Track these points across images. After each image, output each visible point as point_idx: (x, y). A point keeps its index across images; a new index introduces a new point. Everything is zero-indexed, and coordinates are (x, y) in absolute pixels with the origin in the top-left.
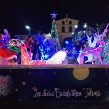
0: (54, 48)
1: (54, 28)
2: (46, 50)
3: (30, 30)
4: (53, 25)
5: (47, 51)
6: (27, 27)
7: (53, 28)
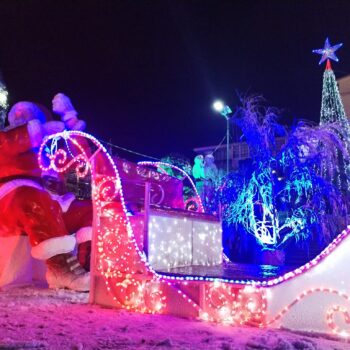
0: (335, 182)
1: (331, 102)
2: (288, 188)
3: (229, 115)
4: (324, 90)
5: (294, 193)
6: (219, 106)
7: (327, 101)
